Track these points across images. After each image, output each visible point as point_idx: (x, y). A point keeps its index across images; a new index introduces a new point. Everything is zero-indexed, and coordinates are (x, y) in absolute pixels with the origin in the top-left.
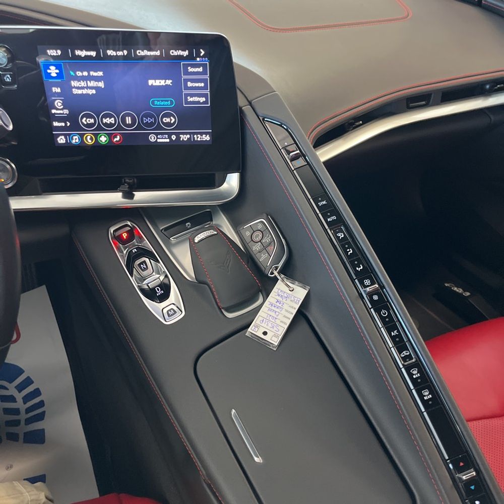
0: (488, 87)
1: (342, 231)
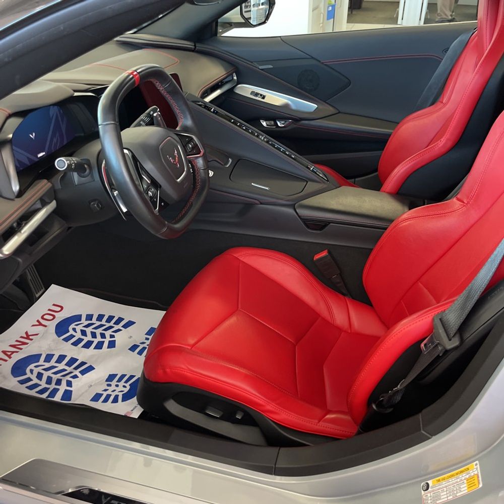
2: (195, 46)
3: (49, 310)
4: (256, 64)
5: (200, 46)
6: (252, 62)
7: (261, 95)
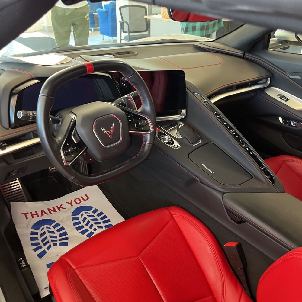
0: (250, 84)
1: (222, 119)
2: (244, 54)
3: (82, 197)
4: (288, 74)
5: (247, 55)
6: (286, 72)
7: (286, 98)
